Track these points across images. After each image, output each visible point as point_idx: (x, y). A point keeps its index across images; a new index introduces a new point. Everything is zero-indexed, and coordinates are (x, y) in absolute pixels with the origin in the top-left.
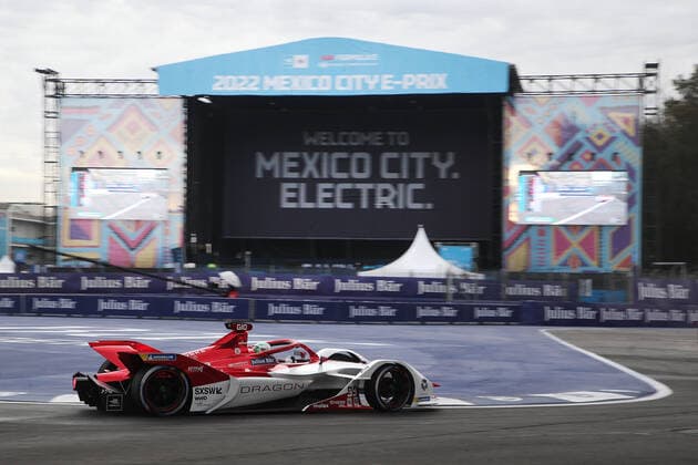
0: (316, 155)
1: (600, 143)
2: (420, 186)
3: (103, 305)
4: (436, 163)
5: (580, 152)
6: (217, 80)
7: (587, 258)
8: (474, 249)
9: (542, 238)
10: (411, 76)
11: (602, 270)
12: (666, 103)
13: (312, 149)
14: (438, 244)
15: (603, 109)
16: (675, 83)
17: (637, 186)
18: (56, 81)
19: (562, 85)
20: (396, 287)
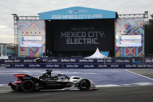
0: (74, 32)
1: (135, 29)
2: (97, 39)
3: (30, 66)
4: (100, 34)
5: (131, 31)
6: (53, 16)
7: (133, 54)
8: (109, 52)
9: (123, 50)
10: (94, 15)
11: (136, 56)
12: (149, 20)
13: (73, 31)
14: (101, 51)
15: (136, 22)
16: (151, 15)
17: (144, 38)
18: (17, 17)
19: (127, 16)
20: (92, 61)
